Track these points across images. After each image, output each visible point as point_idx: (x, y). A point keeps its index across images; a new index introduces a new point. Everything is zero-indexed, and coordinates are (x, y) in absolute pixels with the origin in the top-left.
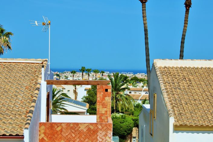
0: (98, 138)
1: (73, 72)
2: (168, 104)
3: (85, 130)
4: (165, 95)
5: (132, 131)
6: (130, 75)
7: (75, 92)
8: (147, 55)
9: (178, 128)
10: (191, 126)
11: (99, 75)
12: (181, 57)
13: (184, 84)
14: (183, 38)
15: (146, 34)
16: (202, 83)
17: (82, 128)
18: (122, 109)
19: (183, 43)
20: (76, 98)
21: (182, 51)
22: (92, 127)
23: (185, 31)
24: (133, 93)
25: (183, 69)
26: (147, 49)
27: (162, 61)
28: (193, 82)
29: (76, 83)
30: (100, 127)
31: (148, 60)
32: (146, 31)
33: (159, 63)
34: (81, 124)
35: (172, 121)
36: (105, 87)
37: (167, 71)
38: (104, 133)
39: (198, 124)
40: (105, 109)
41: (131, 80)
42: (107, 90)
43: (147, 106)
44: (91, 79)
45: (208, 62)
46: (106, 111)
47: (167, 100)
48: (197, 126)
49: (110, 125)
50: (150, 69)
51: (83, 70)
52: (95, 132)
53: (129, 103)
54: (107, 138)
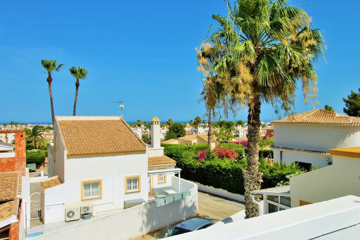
0: (16, 167)
1: (5, 125)
2: (64, 143)
3: (6, 163)
4: (62, 137)
5: (45, 160)
6: (45, 126)
7: (6, 137)
8: (53, 113)
9: (69, 156)
10: (78, 155)
11: (24, 126)
12: (74, 114)
13: (74, 130)
14: (75, 104)
15: (52, 101)
16: (85, 129)
17: (3, 161)
18: (39, 147)
19: (75, 106)
20: (7, 141)
21: (74, 111)
22: (11, 160)
23: (76, 100)
24: (47, 136)
25: (73, 121)
26: (52, 110)
27: (60, 117)
28: (79, 129)
29: (7, 132)
30: (17, 160)
31: (53, 117)
32: (51, 99)
34: (2, 159)
35: (66, 152)
36: (21, 134)
37: (64, 123)
38: (20, 163)
39: (82, 153)
40: (22, 148)
41: (46, 128)
42: (22, 136)
43: (52, 144)
44: (18, 129)
45: (89, 117)
46: (22, 149)
47: (63, 140)
48: (81, 154)
49: (24, 158)
51: (12, 124)
52: (13, 163)
53: (44, 143)
54: (22, 166)
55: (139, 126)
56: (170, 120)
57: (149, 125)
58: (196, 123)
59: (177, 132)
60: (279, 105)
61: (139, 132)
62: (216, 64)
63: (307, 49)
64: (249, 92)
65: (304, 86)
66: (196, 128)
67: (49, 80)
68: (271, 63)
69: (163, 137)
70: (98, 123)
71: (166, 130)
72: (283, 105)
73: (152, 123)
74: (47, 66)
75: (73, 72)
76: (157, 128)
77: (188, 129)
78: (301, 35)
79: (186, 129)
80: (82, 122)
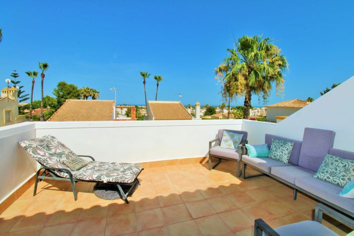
1: (121, 105)
2: (153, 113)
4: (151, 111)
6: (140, 107)
12: (156, 100)
13: (157, 108)
14: (157, 94)
15: (145, 93)
16: (162, 108)
21: (156, 98)
25: (156, 104)
26: (146, 98)
28: (160, 107)
31: (146, 101)
33: (150, 102)
35: (154, 118)
37: (152, 104)
42: (134, 110)
43: (146, 115)
46: (134, 116)
50: (147, 104)
51: (124, 105)
55: (189, 108)
56: (207, 105)
57: (194, 108)
58: (222, 107)
59: (211, 112)
60: (261, 96)
61: (189, 111)
62: (227, 75)
63: (277, 66)
64: (243, 89)
65: (277, 86)
66: (223, 110)
67: (144, 82)
68: (256, 74)
69: (202, 114)
70: (168, 105)
71: (204, 110)
72: (263, 96)
73: (196, 105)
74: (143, 75)
75: (156, 78)
76: (198, 108)
77: (218, 110)
78: (274, 59)
79: (217, 110)
80: (159, 104)
